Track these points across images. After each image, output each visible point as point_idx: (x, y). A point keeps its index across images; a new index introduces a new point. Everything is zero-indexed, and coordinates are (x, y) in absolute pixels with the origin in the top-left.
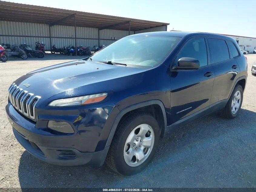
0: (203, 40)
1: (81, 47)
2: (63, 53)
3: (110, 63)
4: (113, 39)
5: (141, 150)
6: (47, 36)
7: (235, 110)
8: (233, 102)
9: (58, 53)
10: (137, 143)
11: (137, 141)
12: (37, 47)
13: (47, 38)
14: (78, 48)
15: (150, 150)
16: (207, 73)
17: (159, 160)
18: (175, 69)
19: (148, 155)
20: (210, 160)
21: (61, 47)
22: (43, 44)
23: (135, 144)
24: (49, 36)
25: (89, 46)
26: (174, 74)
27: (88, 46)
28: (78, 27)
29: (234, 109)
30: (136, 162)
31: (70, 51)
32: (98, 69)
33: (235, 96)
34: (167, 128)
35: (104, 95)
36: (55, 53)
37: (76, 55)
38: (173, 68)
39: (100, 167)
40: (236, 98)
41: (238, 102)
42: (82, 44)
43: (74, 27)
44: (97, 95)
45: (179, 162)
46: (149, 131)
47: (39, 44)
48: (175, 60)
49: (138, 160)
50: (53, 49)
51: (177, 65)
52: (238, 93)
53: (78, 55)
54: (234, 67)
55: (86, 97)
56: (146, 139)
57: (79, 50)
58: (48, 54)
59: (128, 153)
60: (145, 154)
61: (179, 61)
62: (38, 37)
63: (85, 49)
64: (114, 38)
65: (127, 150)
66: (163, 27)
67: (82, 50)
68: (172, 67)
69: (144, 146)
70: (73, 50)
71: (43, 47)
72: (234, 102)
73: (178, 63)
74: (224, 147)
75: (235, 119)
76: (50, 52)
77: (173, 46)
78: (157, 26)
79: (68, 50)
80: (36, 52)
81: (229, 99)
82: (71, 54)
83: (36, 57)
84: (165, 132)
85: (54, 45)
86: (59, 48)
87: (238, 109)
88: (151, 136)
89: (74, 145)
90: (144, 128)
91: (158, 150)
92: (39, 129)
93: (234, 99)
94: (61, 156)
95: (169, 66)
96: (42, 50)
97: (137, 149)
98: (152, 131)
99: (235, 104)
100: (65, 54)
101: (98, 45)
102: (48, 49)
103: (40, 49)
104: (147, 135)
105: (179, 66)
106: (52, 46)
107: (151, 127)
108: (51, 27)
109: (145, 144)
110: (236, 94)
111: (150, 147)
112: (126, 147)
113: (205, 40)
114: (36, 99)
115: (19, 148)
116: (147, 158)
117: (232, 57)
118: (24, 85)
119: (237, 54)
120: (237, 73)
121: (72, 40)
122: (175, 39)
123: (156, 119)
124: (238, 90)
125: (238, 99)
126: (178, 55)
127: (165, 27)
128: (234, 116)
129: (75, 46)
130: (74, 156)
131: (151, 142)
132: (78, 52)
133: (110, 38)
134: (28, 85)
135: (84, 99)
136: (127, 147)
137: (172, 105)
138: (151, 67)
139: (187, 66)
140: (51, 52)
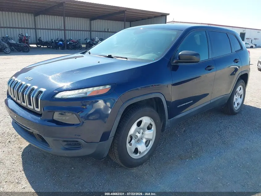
0: (204, 33)
1: (70, 40)
2: (50, 47)
3: (110, 57)
4: (106, 30)
5: (143, 142)
6: (31, 27)
7: (238, 106)
8: (235, 97)
9: (45, 47)
10: (139, 135)
11: (139, 133)
12: (21, 40)
13: (32, 30)
14: (68, 41)
15: (152, 143)
16: (208, 66)
17: (160, 153)
18: (176, 62)
19: (150, 147)
20: (211, 153)
21: (47, 40)
22: (28, 36)
23: (137, 136)
24: (34, 27)
25: (80, 39)
26: (175, 68)
27: (78, 39)
28: (67, 18)
29: (236, 105)
30: (138, 154)
31: (59, 44)
32: (99, 62)
33: (238, 91)
34: (168, 122)
35: (107, 87)
36: (41, 46)
37: (65, 49)
38: (174, 62)
39: (104, 158)
40: (238, 94)
41: (241, 97)
42: (72, 36)
43: (62, 17)
44: (101, 88)
45: (181, 155)
46: (150, 124)
47: (23, 36)
48: (176, 53)
49: (140, 152)
50: (40, 42)
51: (178, 58)
52: (240, 88)
53: (68, 48)
54: (236, 61)
55: (91, 89)
56: (147, 132)
57: (68, 43)
58: (33, 48)
59: (131, 145)
60: (147, 146)
61: (180, 54)
62: (22, 28)
63: (76, 42)
64: (108, 29)
65: (130, 142)
66: (162, 17)
67: (72, 43)
68: (173, 60)
69: (146, 139)
70: (61, 43)
71: (27, 40)
72: (237, 98)
73: (179, 56)
74: (225, 141)
75: (238, 115)
76: (35, 46)
77: (174, 39)
78: (155, 17)
79: (56, 43)
80: (20, 45)
81: (231, 93)
82: (60, 47)
83: (20, 51)
84: (166, 125)
85: (40, 38)
86: (45, 41)
87: (240, 105)
88: (153, 128)
89: (80, 136)
90: (146, 120)
91: (159, 145)
92: (45, 120)
93: (237, 94)
94: (67, 147)
95: (170, 60)
96: (27, 43)
97: (139, 141)
98: (153, 123)
99: (237, 100)
100: (53, 48)
101: (89, 38)
102: (33, 42)
103: (24, 42)
104: (149, 128)
105: (179, 59)
106: (38, 39)
107: (152, 120)
108: (36, 17)
109: (147, 137)
110: (238, 89)
111: (151, 140)
112: (128, 139)
113: (206, 33)
114: (41, 92)
115: (18, 144)
116: (149, 150)
117: (234, 51)
118: (26, 78)
119: (240, 48)
120: (239, 67)
121: (61, 32)
122: (176, 32)
123: (158, 112)
124: (241, 85)
125: (241, 94)
126: (179, 49)
127: (164, 17)
128: (236, 111)
129: (63, 39)
130: (80, 146)
131: (152, 134)
132: (68, 45)
133: (103, 30)
134: (30, 78)
135: (89, 91)
136: (130, 139)
137: (173, 100)
138: (152, 61)
139: (188, 60)
140: (37, 45)
